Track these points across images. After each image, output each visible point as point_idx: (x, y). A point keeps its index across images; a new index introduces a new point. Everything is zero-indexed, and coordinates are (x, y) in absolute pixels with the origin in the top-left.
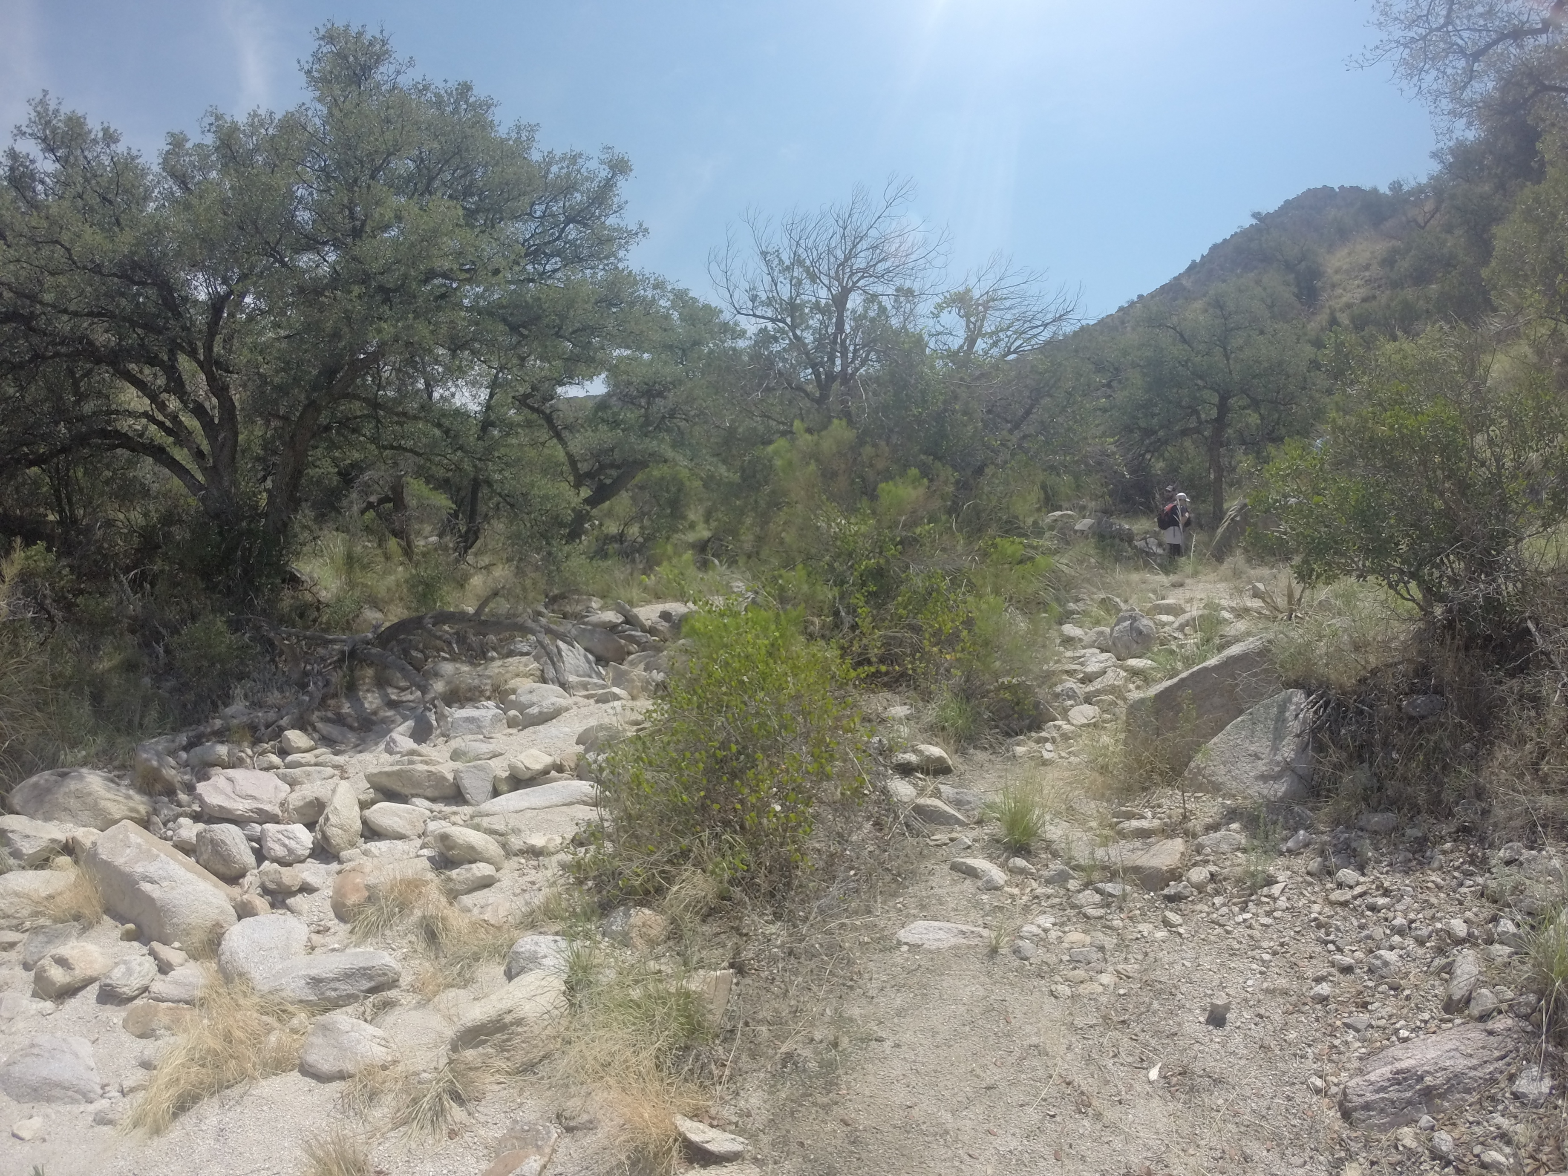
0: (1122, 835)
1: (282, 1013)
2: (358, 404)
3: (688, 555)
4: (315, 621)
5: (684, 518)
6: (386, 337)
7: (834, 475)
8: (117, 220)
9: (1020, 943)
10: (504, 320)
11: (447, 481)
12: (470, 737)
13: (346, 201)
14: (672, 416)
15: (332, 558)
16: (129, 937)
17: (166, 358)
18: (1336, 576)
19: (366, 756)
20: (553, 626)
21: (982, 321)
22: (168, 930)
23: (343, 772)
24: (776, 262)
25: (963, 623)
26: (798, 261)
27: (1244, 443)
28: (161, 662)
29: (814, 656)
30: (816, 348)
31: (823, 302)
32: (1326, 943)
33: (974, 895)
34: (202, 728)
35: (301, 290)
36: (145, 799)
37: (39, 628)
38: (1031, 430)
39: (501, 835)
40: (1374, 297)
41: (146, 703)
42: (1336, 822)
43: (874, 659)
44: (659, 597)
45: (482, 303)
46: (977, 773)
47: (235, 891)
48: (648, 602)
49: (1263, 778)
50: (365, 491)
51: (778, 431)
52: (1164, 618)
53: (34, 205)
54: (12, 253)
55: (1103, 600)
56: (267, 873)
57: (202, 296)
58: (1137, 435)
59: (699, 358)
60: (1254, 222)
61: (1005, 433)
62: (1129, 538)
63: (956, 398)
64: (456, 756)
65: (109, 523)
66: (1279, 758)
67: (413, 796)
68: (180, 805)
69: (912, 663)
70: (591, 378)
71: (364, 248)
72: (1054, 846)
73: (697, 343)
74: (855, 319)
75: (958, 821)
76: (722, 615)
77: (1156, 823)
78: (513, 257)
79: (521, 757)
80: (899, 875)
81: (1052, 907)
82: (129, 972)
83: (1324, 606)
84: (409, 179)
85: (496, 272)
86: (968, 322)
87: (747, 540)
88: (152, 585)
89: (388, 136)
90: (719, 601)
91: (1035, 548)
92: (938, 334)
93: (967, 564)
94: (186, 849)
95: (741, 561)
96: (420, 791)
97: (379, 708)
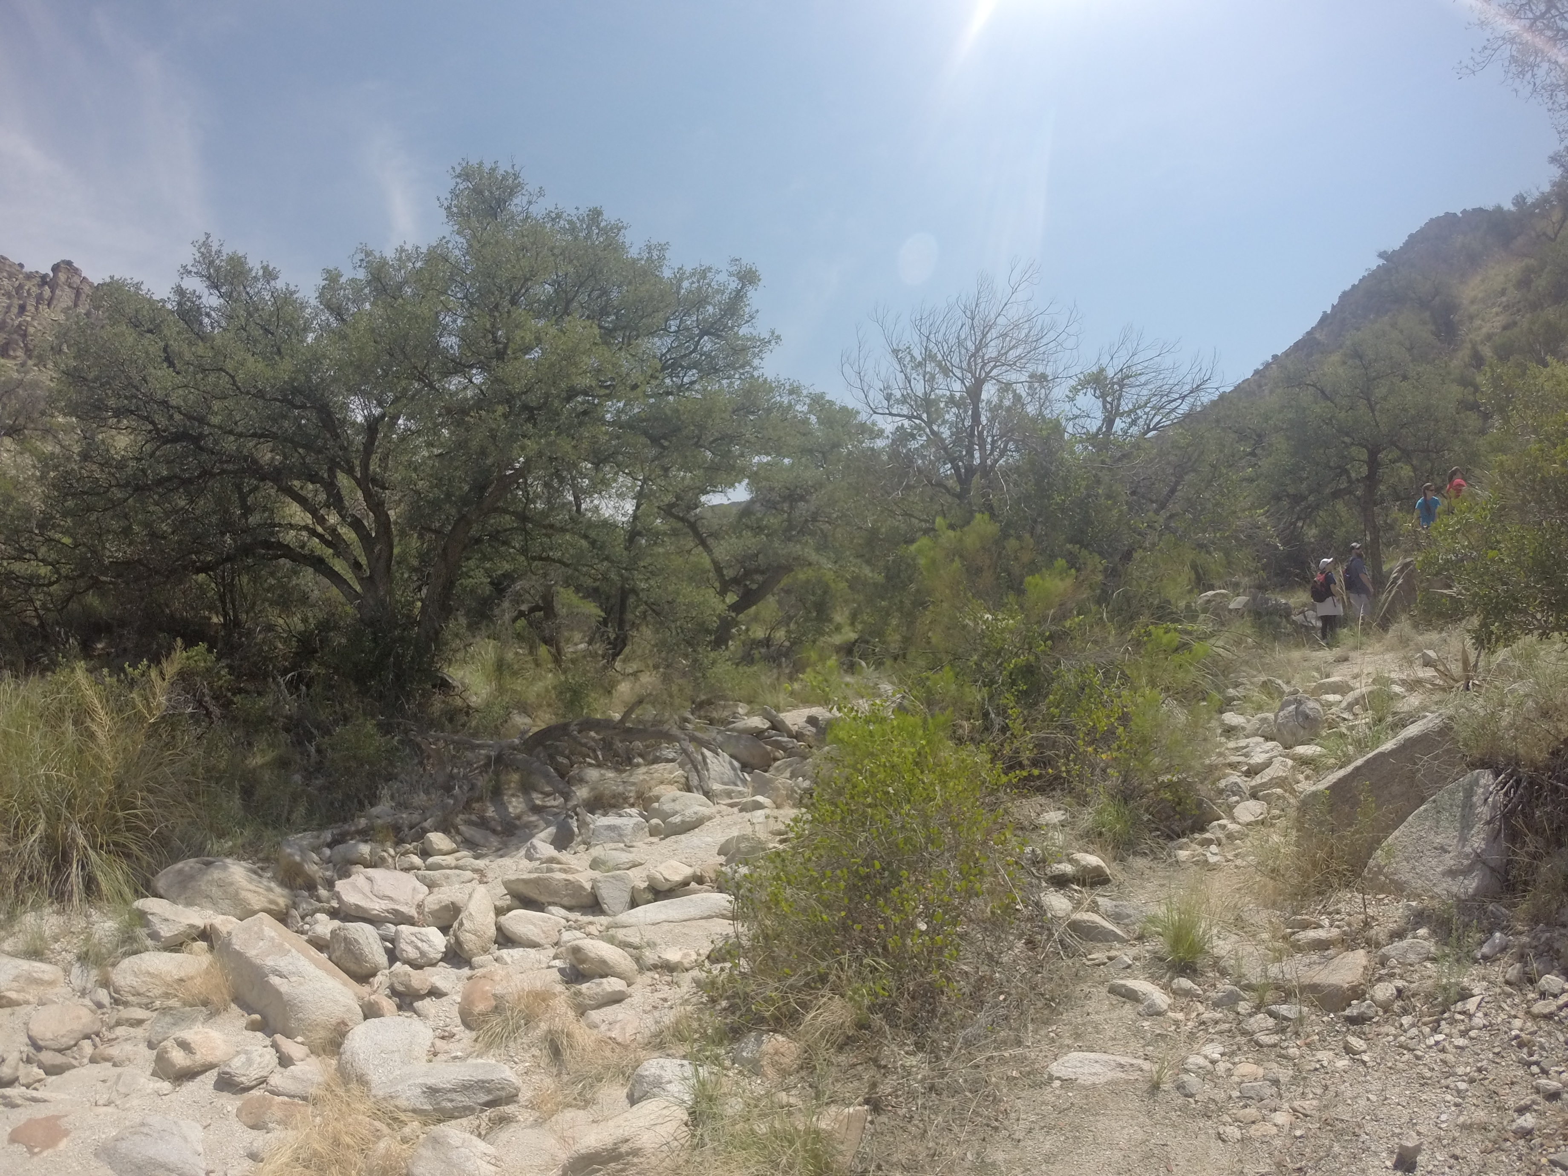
0: (1298, 948)
1: (395, 1121)
2: (507, 517)
3: (832, 661)
4: (464, 725)
5: (830, 620)
6: (531, 454)
7: (979, 571)
8: (279, 350)
9: (1185, 1077)
10: (646, 433)
11: (596, 590)
12: (612, 845)
13: (488, 326)
14: (814, 520)
15: (483, 665)
16: (253, 1027)
17: (326, 476)
18: (1515, 637)
19: (507, 861)
20: (698, 734)
21: (1119, 399)
22: (293, 1024)
23: (482, 876)
24: (908, 358)
25: (1119, 719)
26: (930, 356)
27: (1398, 498)
28: (312, 760)
29: (963, 761)
30: (954, 442)
31: (958, 395)
32: (1529, 1064)
33: (1134, 1022)
34: (346, 827)
35: (449, 411)
36: (286, 892)
37: (197, 722)
38: (1178, 509)
39: (636, 948)
40: (1515, 323)
41: (295, 799)
42: (1535, 920)
43: (1026, 762)
44: (806, 702)
45: (624, 417)
46: (1138, 882)
47: (365, 990)
48: (795, 707)
49: (1451, 873)
50: (517, 600)
51: (921, 529)
52: (1331, 698)
53: (203, 337)
54: (179, 379)
55: (1264, 683)
56: (397, 975)
57: (360, 419)
58: (1285, 503)
59: (839, 461)
60: (1381, 262)
61: (1151, 514)
62: (1286, 613)
63: (1098, 482)
64: (595, 864)
65: (270, 628)
66: (1467, 849)
67: (550, 904)
68: (319, 900)
69: (1066, 765)
70: (732, 485)
71: (506, 370)
72: (1222, 963)
73: (836, 445)
74: (991, 410)
75: (1117, 937)
76: (868, 722)
77: (1335, 932)
78: (650, 372)
79: (661, 868)
80: (1053, 1000)
81: (1221, 1033)
82: (249, 1062)
83: (1502, 670)
84: (549, 302)
85: (634, 387)
86: (1105, 402)
87: (894, 640)
88: (308, 687)
89: (523, 262)
90: (864, 705)
91: (1190, 633)
92: (1076, 417)
93: (1119, 656)
94: (319, 944)
95: (888, 662)
96: (557, 900)
97: (522, 813)
